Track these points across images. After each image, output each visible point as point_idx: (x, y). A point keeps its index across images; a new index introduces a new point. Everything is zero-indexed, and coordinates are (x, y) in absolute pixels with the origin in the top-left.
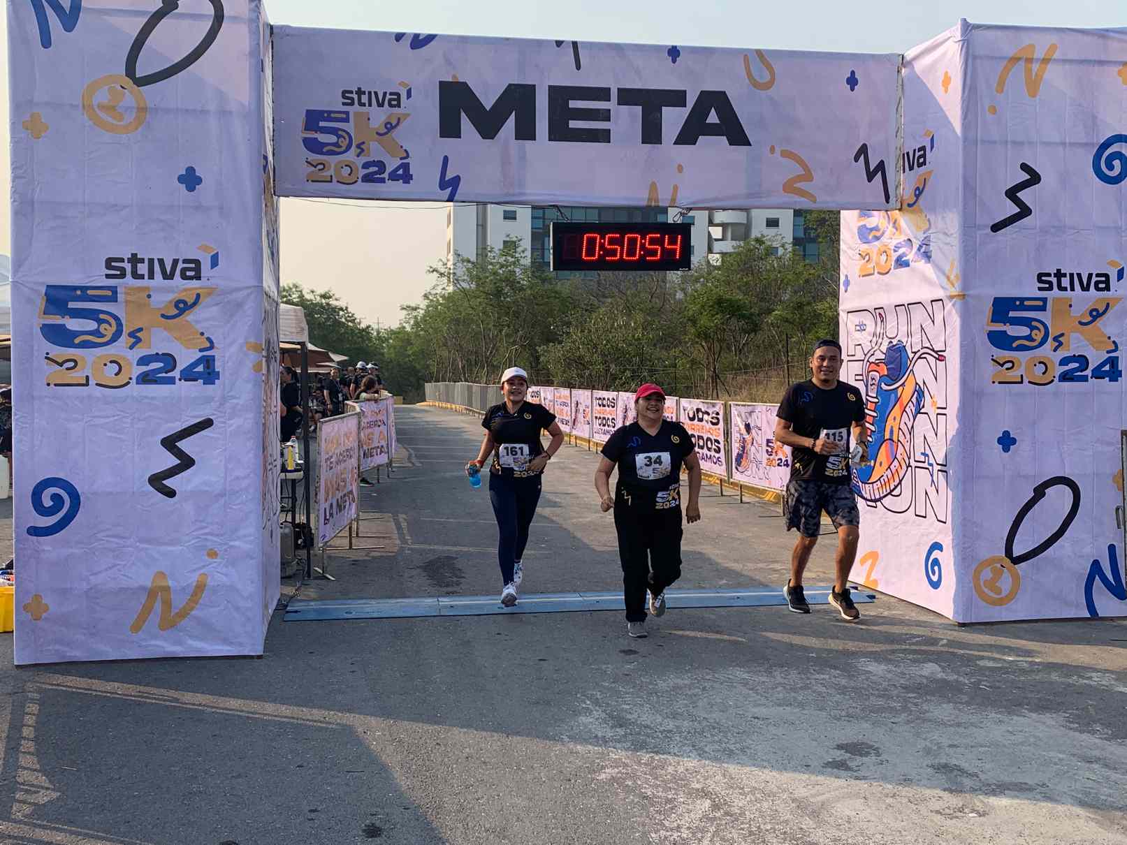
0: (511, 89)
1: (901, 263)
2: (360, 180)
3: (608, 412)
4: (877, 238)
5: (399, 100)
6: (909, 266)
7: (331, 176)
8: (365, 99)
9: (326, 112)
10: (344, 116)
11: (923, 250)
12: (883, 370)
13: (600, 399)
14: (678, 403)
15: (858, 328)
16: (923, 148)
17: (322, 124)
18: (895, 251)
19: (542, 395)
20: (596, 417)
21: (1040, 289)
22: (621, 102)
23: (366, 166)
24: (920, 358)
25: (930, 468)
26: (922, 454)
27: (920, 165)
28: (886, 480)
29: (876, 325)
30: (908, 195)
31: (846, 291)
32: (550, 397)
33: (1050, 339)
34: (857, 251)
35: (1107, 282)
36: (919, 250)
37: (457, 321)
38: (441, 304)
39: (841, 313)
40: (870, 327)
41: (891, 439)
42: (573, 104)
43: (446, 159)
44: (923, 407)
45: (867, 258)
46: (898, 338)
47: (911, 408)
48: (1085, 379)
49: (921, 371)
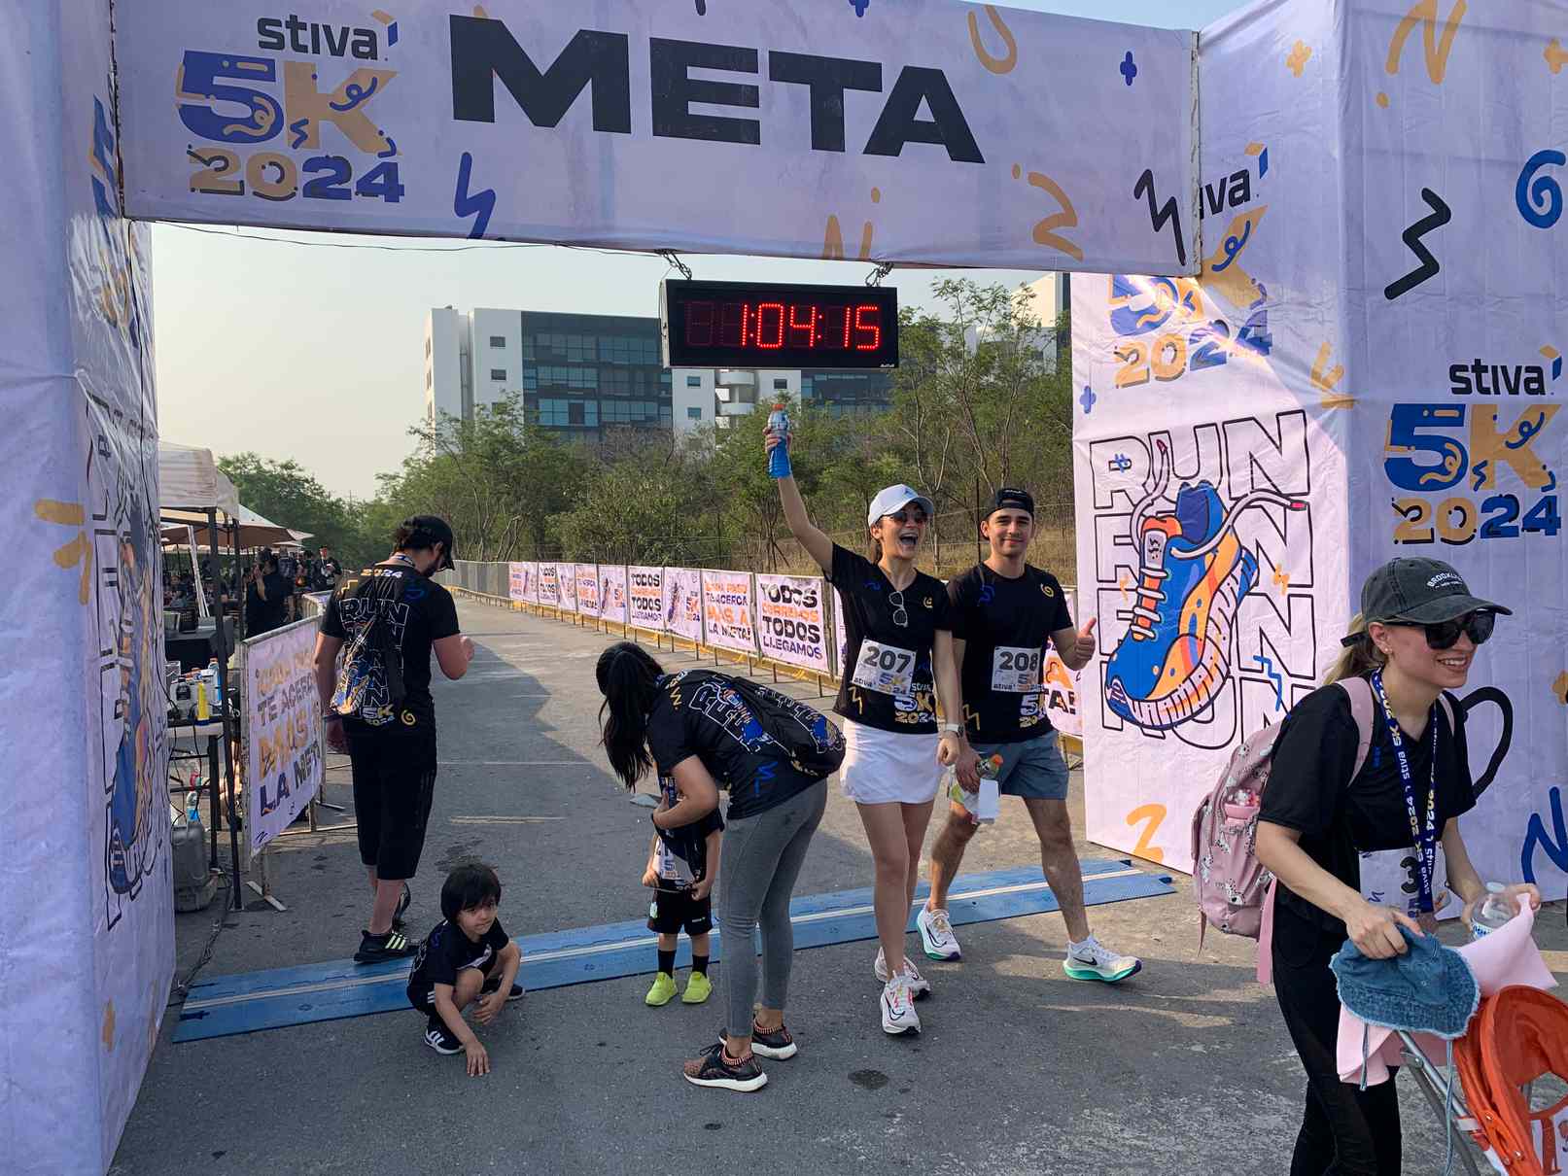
0: (584, 40)
1: (1207, 358)
2: (300, 192)
3: (650, 593)
4: (1154, 326)
5: (372, 43)
6: (1224, 362)
7: (242, 182)
8: (305, 37)
9: (226, 57)
10: (266, 69)
11: (1251, 334)
12: (1174, 527)
13: (638, 576)
14: (753, 580)
15: (1116, 465)
16: (1244, 174)
17: (218, 81)
18: (1192, 341)
19: (559, 573)
20: (634, 599)
21: (1455, 391)
22: (775, 76)
23: (311, 165)
24: (1248, 506)
25: (1275, 681)
26: (1255, 658)
27: (1234, 202)
28: (1183, 697)
29: (1151, 458)
30: (1215, 251)
31: (1087, 411)
32: (568, 575)
33: (1469, 471)
34: (1114, 350)
35: (1540, 380)
36: (1243, 333)
37: (446, 490)
38: (424, 472)
39: (1074, 443)
40: (1140, 462)
41: (1192, 635)
42: (694, 73)
43: (467, 160)
44: (1257, 583)
45: (1134, 357)
46: (1200, 478)
47: (1230, 587)
48: (1513, 532)
49: (1250, 528)
